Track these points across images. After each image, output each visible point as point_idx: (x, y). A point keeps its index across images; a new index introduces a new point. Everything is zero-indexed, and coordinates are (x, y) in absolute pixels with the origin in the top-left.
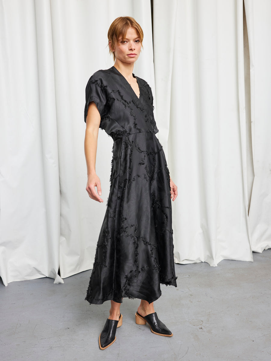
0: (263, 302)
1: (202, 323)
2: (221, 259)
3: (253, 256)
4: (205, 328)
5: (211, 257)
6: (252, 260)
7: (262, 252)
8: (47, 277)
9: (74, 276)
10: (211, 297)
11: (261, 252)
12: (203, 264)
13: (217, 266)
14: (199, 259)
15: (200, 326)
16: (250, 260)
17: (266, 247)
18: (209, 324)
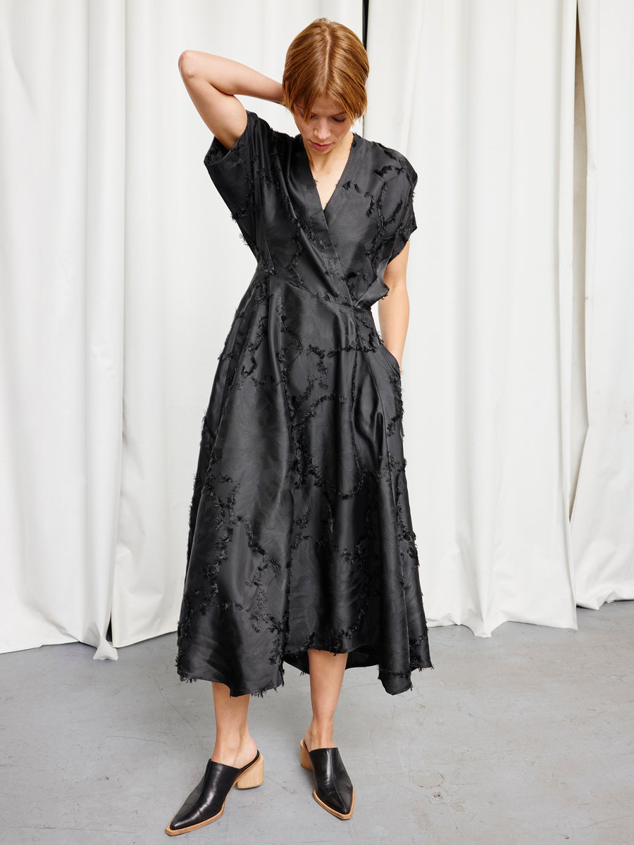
0: (595, 734)
1: (441, 780)
2: (501, 620)
3: (577, 615)
4: (448, 795)
5: (478, 614)
6: (576, 627)
7: (600, 608)
8: (80, 642)
9: (146, 644)
10: (470, 715)
11: (598, 608)
12: (458, 629)
13: (490, 636)
14: (448, 617)
15: (437, 790)
16: (568, 627)
17: (609, 596)
18: (458, 784)
